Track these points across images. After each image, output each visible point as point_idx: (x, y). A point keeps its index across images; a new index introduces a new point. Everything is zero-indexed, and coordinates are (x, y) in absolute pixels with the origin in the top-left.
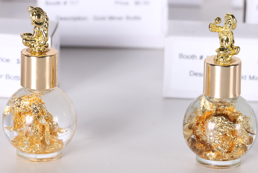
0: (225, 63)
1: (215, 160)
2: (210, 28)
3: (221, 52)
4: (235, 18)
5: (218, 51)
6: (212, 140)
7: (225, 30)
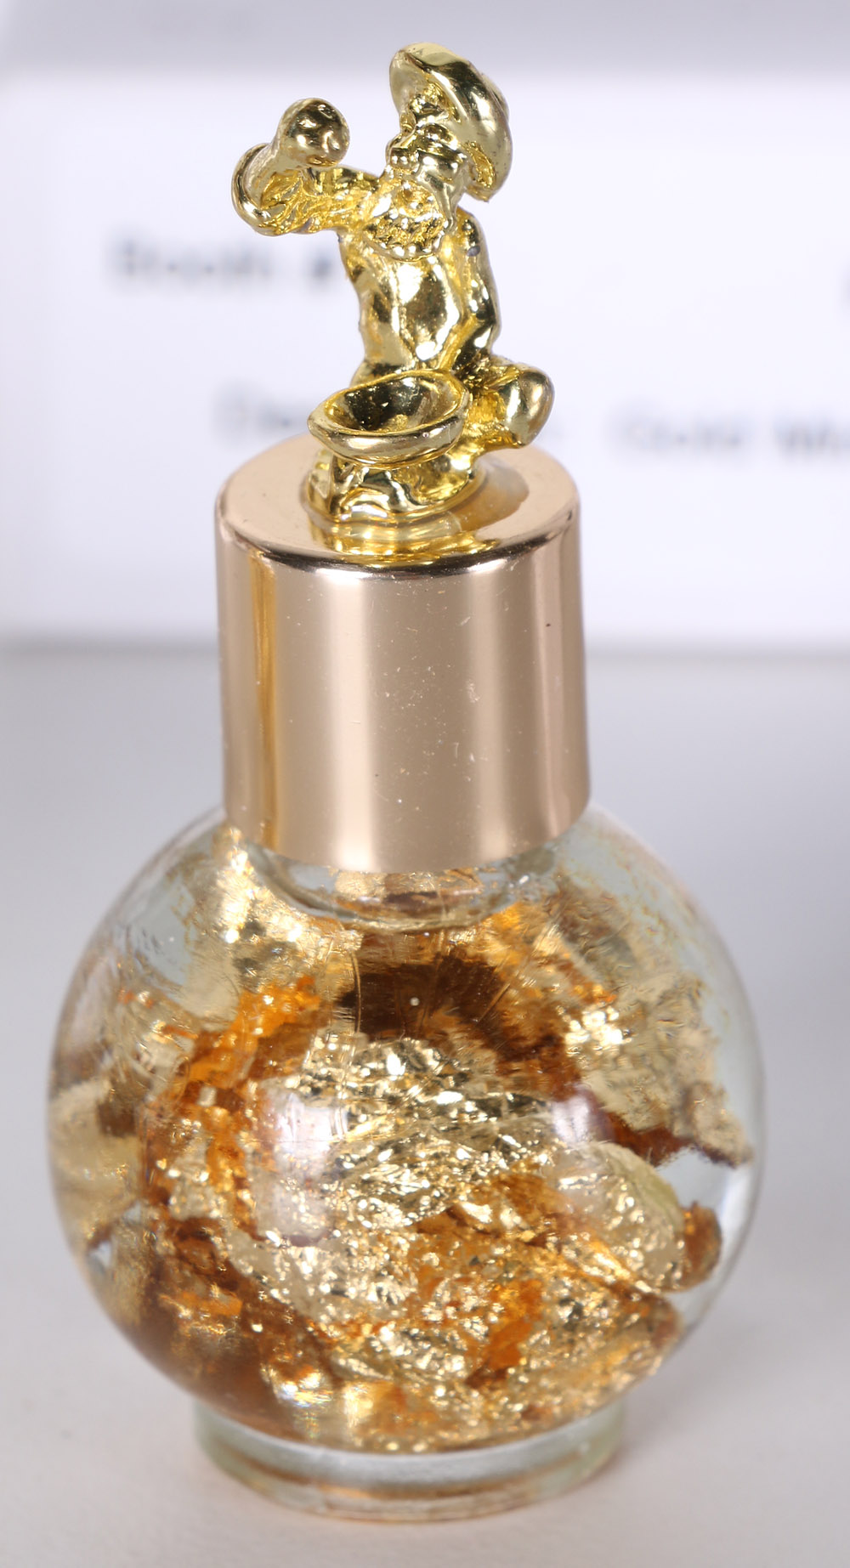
0: (416, 533)
1: (370, 1447)
2: (241, 195)
3: (361, 442)
4: (485, 92)
5: (332, 435)
6: (317, 1277)
7: (394, 214)
